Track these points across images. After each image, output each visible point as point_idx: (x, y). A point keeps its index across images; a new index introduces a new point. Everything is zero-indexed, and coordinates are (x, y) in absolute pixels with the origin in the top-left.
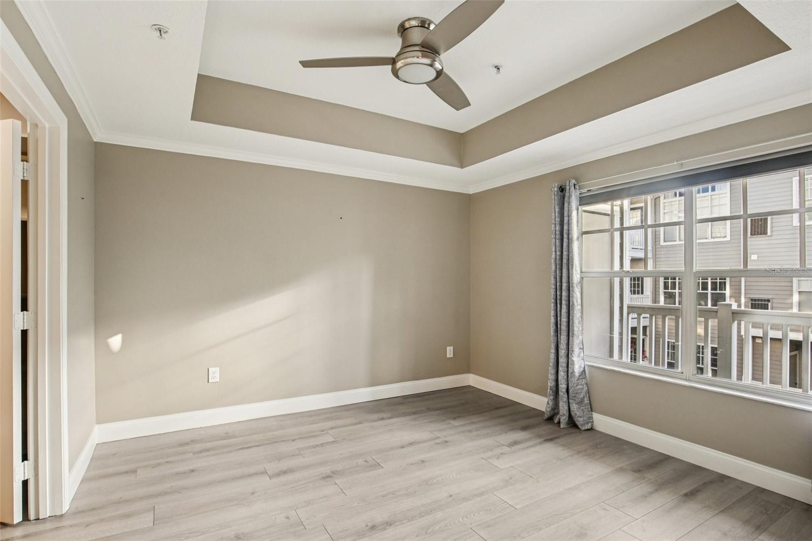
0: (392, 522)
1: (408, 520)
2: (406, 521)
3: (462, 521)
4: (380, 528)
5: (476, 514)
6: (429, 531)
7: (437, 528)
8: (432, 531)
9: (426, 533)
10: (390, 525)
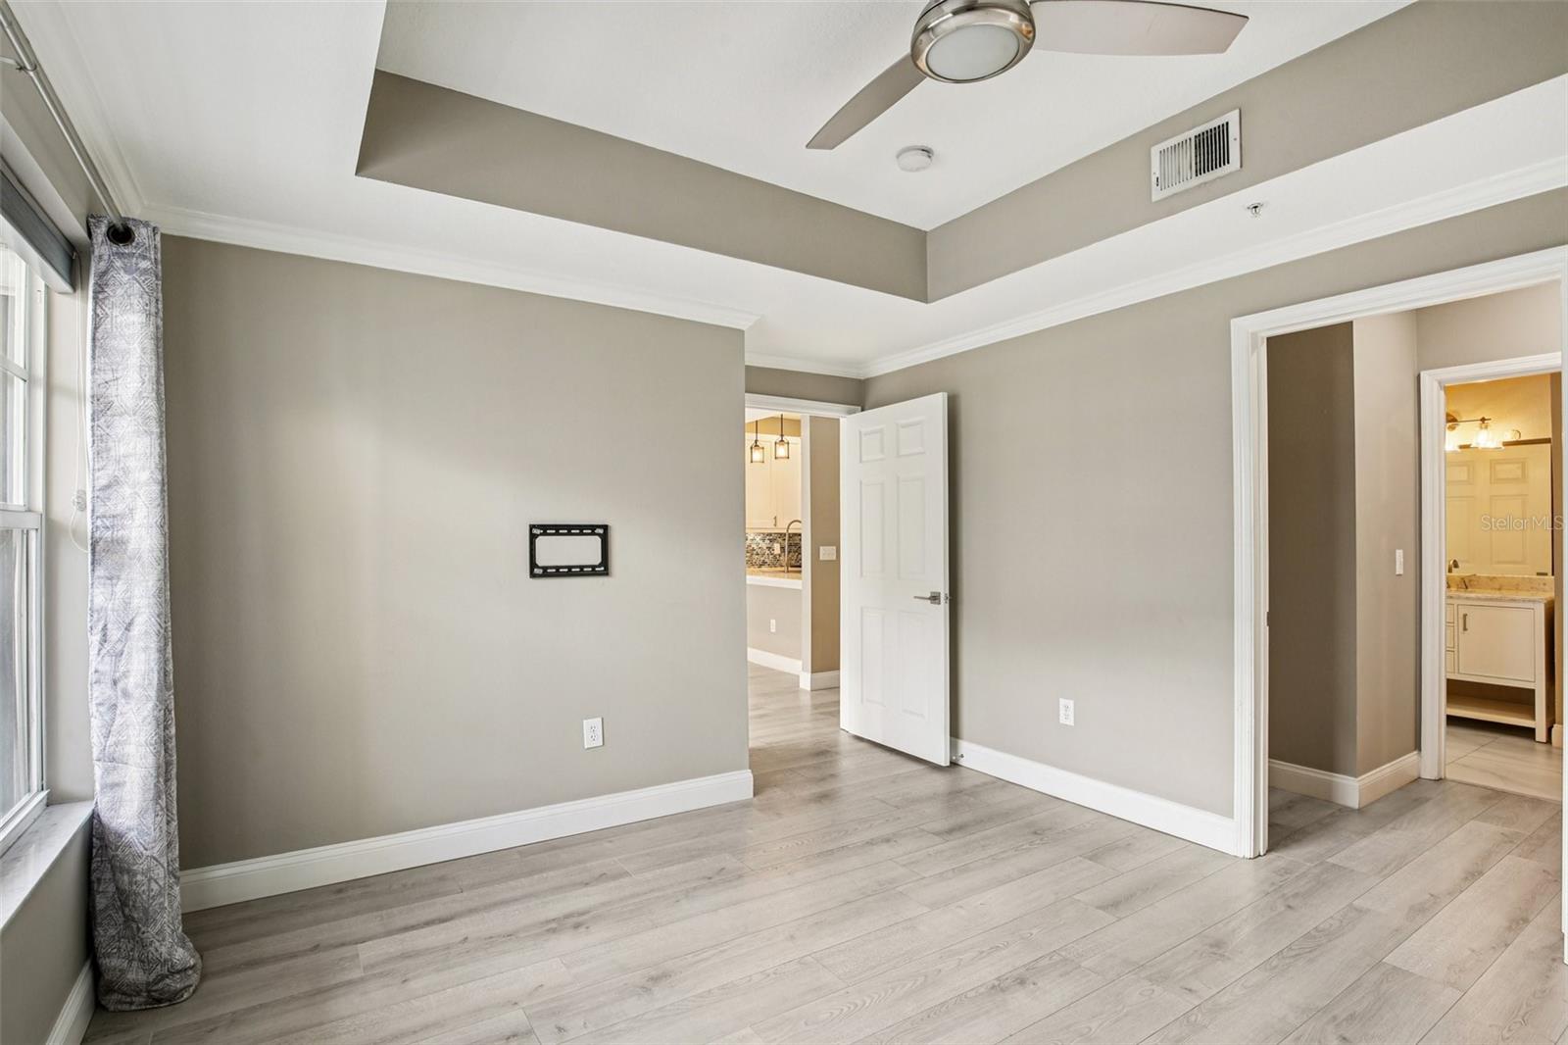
0: (993, 991)
1: (966, 997)
2: (969, 995)
3: (866, 998)
4: (1009, 981)
5: (837, 1012)
6: (921, 979)
7: (909, 985)
8: (916, 980)
9: (926, 977)
10: (993, 987)
